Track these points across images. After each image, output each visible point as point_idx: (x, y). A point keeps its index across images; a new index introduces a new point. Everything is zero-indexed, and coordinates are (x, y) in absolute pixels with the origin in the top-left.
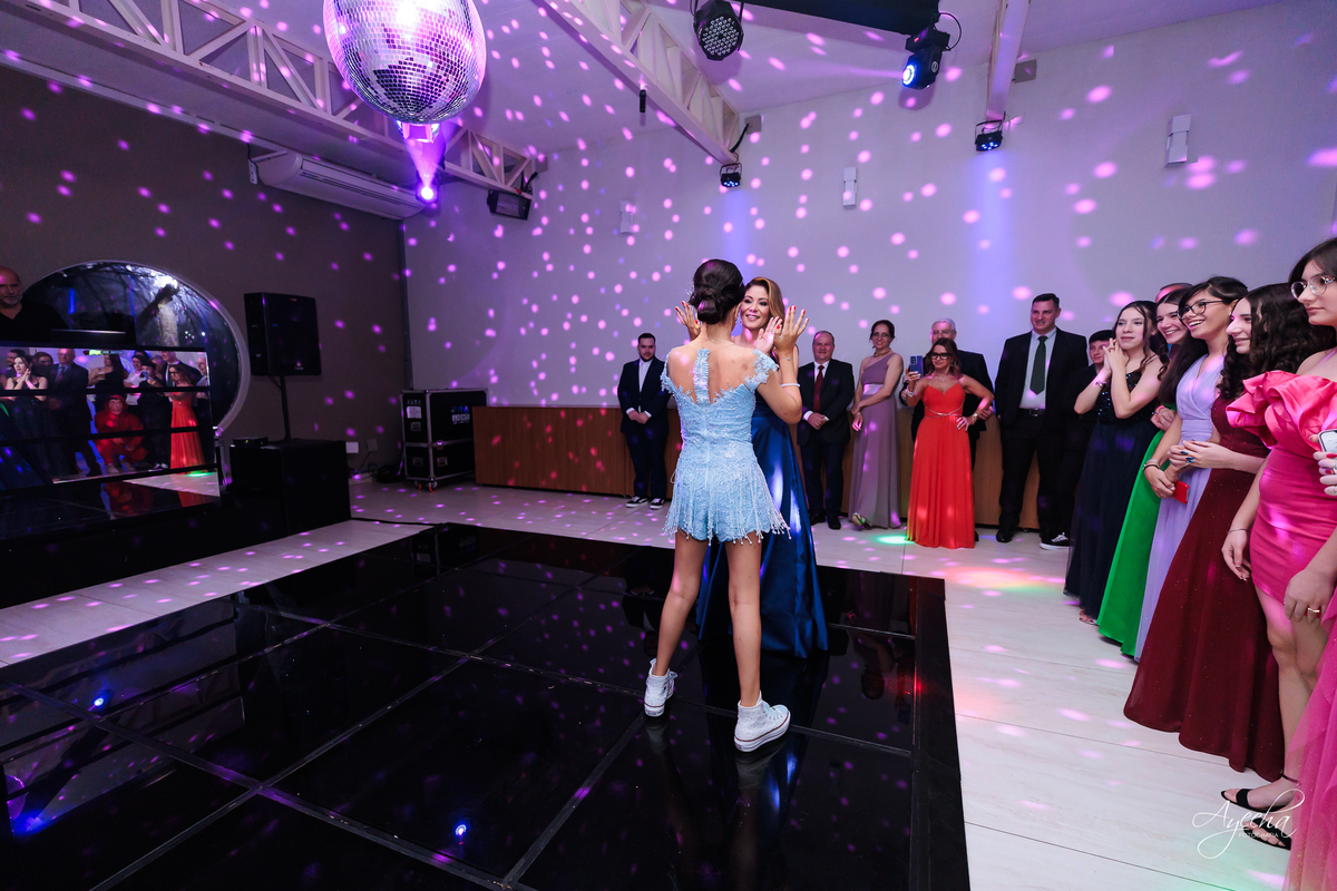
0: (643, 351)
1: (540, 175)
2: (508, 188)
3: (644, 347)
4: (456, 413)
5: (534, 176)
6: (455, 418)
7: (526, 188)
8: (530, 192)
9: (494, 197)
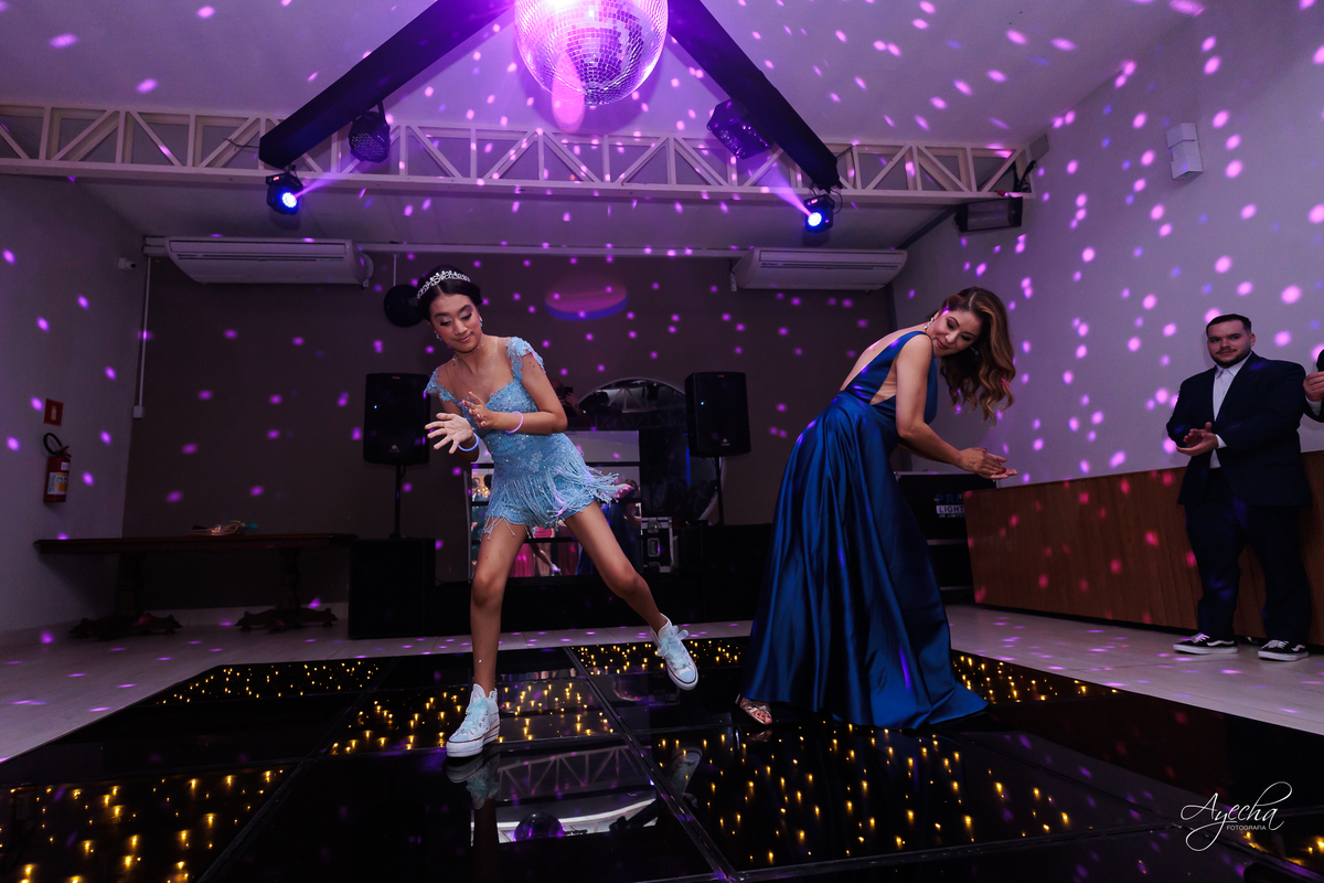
0: (1216, 347)
1: (1039, 162)
2: (985, 193)
3: (1218, 339)
4: (942, 503)
5: (1031, 167)
6: (941, 509)
7: (1020, 185)
8: (1027, 190)
9: (961, 214)
